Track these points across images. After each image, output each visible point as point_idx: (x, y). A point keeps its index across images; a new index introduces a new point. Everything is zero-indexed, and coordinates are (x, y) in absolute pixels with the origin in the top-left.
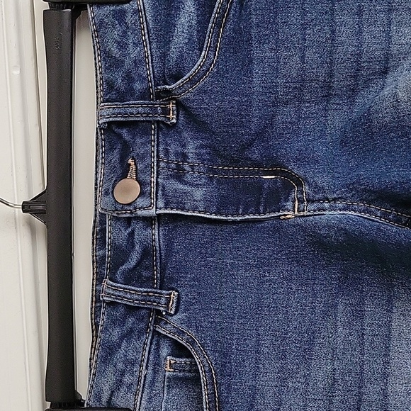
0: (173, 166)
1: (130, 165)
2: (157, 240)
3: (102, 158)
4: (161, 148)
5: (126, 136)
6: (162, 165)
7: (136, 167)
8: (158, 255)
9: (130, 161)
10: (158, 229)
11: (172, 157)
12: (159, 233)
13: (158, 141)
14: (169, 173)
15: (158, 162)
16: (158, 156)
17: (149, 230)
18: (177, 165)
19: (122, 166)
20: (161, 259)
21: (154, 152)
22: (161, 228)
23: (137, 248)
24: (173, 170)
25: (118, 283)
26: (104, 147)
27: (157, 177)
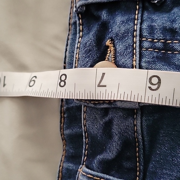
0: (159, 45)
1: (108, 47)
2: (140, 132)
3: (79, 42)
4: (145, 26)
5: (104, 15)
6: (146, 44)
7: (115, 50)
8: (141, 147)
9: (108, 43)
10: (141, 119)
11: (158, 35)
12: (141, 123)
13: (142, 19)
14: (155, 54)
15: (141, 42)
16: (141, 36)
17: (130, 120)
18: (165, 44)
19: (99, 49)
20: (144, 150)
21: (136, 31)
22: (144, 118)
23: (116, 138)
24: (160, 49)
25: (94, 171)
26: (82, 31)
27: (140, 61)
